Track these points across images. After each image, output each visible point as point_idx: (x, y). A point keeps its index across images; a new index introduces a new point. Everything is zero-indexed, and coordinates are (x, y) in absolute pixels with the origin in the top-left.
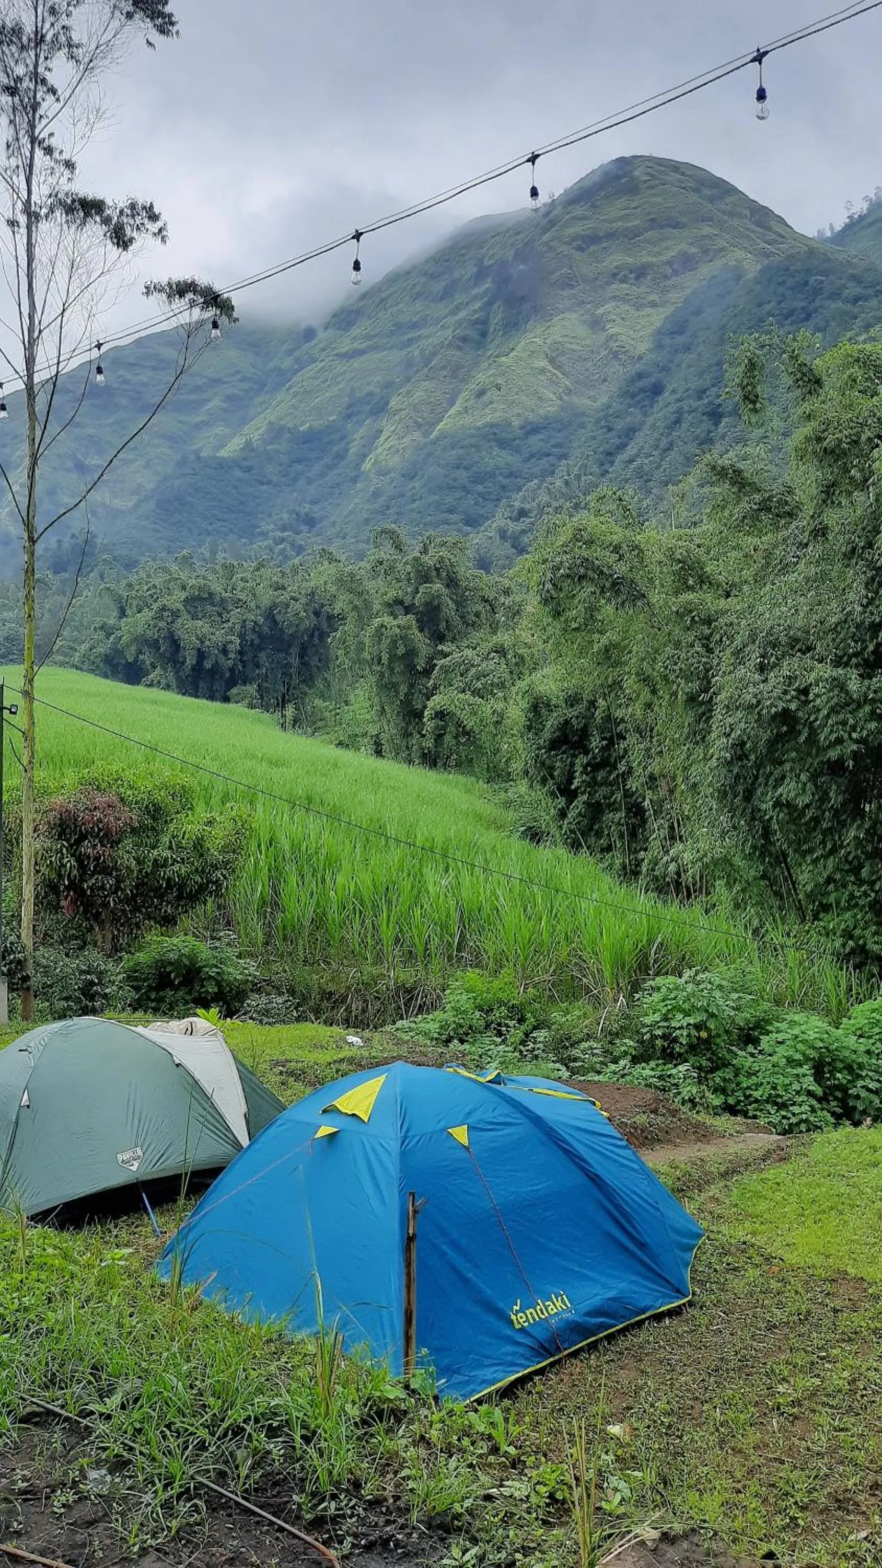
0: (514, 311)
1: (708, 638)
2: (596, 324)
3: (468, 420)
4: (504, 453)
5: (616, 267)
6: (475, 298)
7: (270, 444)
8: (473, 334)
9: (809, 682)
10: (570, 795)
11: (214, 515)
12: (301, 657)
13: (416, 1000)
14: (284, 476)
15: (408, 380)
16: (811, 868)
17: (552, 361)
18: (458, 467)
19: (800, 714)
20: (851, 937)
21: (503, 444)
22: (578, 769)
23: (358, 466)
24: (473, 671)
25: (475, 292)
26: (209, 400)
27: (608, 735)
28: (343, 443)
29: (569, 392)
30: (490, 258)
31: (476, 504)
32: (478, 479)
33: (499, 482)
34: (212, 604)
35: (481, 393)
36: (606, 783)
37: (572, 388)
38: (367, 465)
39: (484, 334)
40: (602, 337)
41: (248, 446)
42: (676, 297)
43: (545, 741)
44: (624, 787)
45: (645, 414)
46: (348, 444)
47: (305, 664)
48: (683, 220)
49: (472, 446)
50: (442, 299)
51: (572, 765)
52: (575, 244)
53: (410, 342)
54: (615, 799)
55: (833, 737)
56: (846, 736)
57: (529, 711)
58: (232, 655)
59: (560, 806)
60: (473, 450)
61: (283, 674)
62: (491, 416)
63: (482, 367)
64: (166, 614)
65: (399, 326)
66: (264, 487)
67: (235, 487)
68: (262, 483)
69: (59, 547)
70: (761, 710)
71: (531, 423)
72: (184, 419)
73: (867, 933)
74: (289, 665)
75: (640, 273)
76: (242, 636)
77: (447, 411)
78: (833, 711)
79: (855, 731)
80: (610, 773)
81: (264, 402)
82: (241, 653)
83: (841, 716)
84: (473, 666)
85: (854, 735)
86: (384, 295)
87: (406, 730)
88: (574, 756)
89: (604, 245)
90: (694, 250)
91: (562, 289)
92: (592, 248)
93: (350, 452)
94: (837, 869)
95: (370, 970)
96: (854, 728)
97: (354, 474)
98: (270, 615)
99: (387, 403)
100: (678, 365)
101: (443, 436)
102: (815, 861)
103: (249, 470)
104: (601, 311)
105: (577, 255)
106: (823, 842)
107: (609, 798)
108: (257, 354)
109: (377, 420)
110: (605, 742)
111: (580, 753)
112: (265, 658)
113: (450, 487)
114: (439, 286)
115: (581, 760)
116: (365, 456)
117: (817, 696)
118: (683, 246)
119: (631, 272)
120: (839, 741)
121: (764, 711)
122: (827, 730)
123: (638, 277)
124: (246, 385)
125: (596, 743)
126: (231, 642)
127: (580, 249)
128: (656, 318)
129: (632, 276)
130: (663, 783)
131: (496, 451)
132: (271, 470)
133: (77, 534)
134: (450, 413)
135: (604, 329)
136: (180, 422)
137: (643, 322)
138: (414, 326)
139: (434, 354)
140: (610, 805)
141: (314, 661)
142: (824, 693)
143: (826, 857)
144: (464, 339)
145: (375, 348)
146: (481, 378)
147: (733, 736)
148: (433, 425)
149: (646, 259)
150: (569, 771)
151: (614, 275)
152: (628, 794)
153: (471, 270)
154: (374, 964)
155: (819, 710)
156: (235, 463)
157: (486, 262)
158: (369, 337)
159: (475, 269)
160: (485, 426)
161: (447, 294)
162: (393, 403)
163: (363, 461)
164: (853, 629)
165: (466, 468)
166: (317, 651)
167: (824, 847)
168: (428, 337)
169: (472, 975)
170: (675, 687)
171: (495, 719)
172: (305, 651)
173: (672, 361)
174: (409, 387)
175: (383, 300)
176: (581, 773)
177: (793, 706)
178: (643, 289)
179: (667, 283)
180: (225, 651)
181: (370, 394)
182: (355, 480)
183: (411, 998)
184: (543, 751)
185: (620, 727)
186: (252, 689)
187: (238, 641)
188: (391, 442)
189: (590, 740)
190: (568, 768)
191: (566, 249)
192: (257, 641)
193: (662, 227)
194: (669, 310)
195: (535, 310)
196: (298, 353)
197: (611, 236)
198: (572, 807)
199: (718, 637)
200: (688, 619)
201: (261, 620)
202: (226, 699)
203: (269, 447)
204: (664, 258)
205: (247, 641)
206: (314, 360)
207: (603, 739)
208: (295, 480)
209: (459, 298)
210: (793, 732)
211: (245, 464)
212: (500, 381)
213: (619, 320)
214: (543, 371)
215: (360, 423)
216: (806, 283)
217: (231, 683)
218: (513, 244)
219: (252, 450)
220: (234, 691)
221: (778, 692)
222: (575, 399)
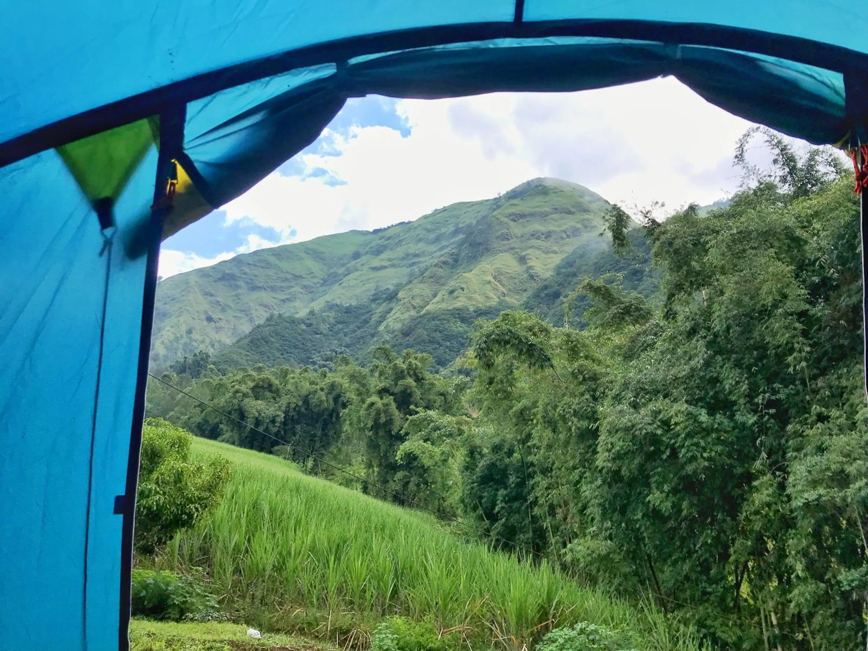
0: (475, 250)
1: (594, 390)
2: (522, 260)
3: (443, 306)
4: (463, 325)
5: (534, 231)
6: (452, 244)
7: (324, 312)
8: (451, 261)
9: (670, 415)
10: (493, 518)
11: (285, 349)
12: (323, 430)
13: (350, 641)
14: (331, 331)
15: (410, 282)
16: (671, 569)
17: (495, 278)
18: (436, 331)
19: (664, 439)
20: (705, 626)
21: (463, 320)
22: (500, 498)
23: (376, 327)
24: (432, 424)
25: (452, 241)
26: (292, 287)
27: (522, 476)
28: (370, 313)
29: (504, 295)
30: (463, 223)
31: (445, 352)
32: (448, 338)
33: (460, 341)
34: (271, 391)
35: (452, 292)
36: (518, 511)
37: (506, 293)
38: (381, 328)
39: (456, 261)
40: (525, 267)
41: (312, 313)
42: (569, 249)
43: (477, 477)
44: (531, 512)
45: (549, 308)
46: (372, 315)
47: (326, 435)
48: (573, 210)
49: (445, 320)
50: (434, 243)
51: (496, 495)
52: (511, 218)
53: (414, 264)
54: (525, 525)
55: (690, 454)
56: (699, 455)
57: (467, 455)
58: (278, 424)
59: (486, 527)
60: (445, 322)
61: (310, 440)
62: (458, 304)
63: (454, 278)
64: (238, 395)
65: (408, 255)
66: (318, 336)
67: (300, 334)
68: (317, 334)
69: (185, 361)
70: (635, 432)
71: (480, 310)
72: (275, 296)
73: (717, 624)
74: (314, 435)
75: (548, 235)
76: (286, 412)
77: (431, 300)
78: (689, 435)
79: (705, 452)
80: (522, 504)
81: (325, 291)
82: (285, 423)
83: (695, 440)
84: (432, 421)
85: (705, 455)
86: (401, 238)
87: (385, 478)
88: (497, 490)
89: (527, 219)
90: (579, 226)
91: (502, 240)
92: (521, 220)
93: (373, 319)
94: (692, 569)
95: (314, 613)
96: (704, 449)
97: (373, 331)
98: (306, 401)
99: (397, 294)
100: (569, 284)
101: (428, 313)
102: (676, 562)
103: (310, 325)
104: (524, 253)
105: (512, 224)
106: (681, 547)
107: (521, 523)
108: (325, 264)
109: (389, 303)
110: (519, 480)
111: (501, 488)
112: (299, 429)
113: (430, 342)
114: (432, 236)
115: (502, 492)
116: (381, 322)
117: (676, 424)
118: (573, 223)
119: (543, 234)
120: (693, 458)
121: (637, 433)
122: (683, 451)
123: (546, 238)
124: (315, 280)
125: (512, 479)
126: (278, 416)
127: (514, 221)
128: (556, 260)
129: (544, 236)
130: (559, 511)
131: (459, 324)
132: (324, 328)
133: (198, 354)
134: (433, 301)
135: (526, 263)
136: (274, 298)
137: (549, 261)
138: (417, 255)
139: (426, 270)
140: (522, 528)
141: (331, 433)
142: (682, 422)
143: (684, 560)
144: (445, 263)
145: (393, 266)
146: (452, 284)
147: (613, 451)
148: (423, 308)
149: (551, 228)
150: (492, 501)
151: (533, 235)
152: (535, 519)
153: (451, 228)
154: (319, 608)
155: (678, 435)
156: (302, 321)
157: (461, 225)
158: (390, 260)
159: (454, 228)
160: (454, 309)
161: (437, 240)
162: (400, 295)
163: (380, 325)
164: (698, 381)
165: (440, 332)
166: (334, 427)
167: (681, 552)
168: (425, 262)
169: (399, 621)
170: (570, 423)
171: (443, 458)
172: (326, 427)
173: (565, 281)
174: (410, 286)
175: (400, 241)
176: (502, 501)
177: (659, 432)
178: (549, 243)
179: (564, 241)
180: (273, 421)
181: (388, 289)
182: (373, 336)
183: (346, 639)
184: (476, 484)
185: (531, 470)
186: (288, 448)
187: (283, 415)
188: (397, 315)
189: (509, 478)
190: (492, 498)
191: (505, 220)
192: (296, 417)
193: (561, 213)
194: (564, 256)
195: (487, 250)
196: (348, 265)
197: (532, 215)
198: (493, 527)
199: (602, 389)
200: (581, 378)
201: (300, 403)
202: (270, 452)
203: (324, 314)
204: (561, 229)
205: (289, 416)
206: (357, 270)
207: (518, 477)
208: (337, 333)
209: (444, 243)
210: (658, 452)
211: (308, 322)
212: (463, 286)
213: (534, 259)
214: (489, 282)
215: (380, 304)
216: (645, 244)
217: (275, 443)
218: (476, 217)
219: (314, 315)
220: (276, 448)
221: (648, 419)
222: (507, 298)
